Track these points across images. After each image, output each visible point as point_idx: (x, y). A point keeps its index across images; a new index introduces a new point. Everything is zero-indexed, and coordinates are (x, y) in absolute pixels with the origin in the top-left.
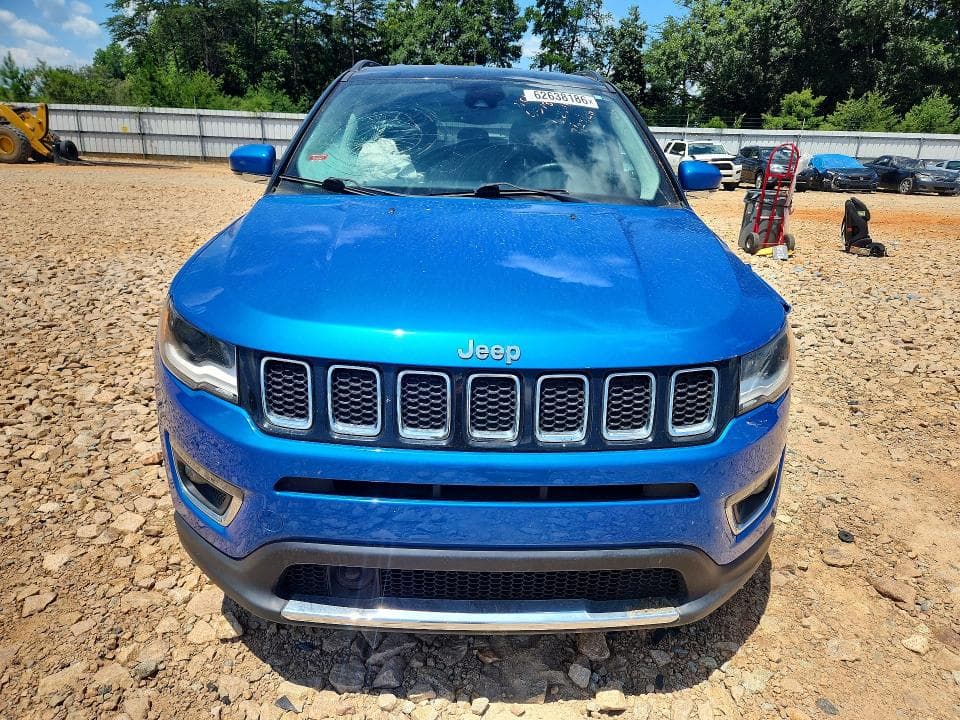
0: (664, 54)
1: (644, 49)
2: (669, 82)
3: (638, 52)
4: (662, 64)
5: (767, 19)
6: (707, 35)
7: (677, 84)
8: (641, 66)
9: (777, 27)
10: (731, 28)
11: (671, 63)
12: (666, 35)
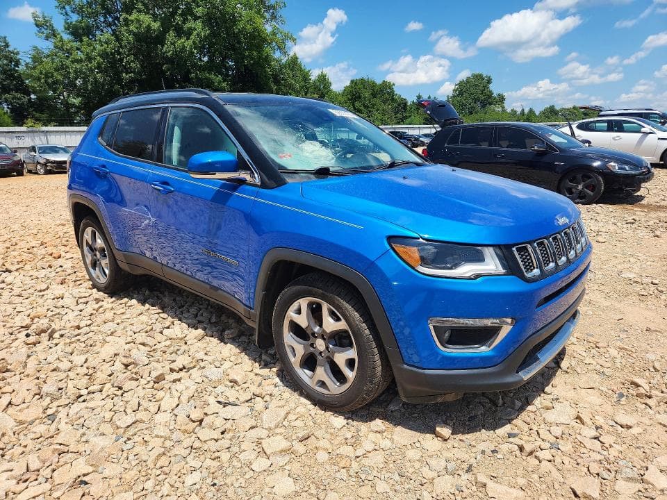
0: (41, 73)
1: (21, 68)
2: (51, 93)
3: (17, 71)
4: (43, 81)
5: (113, 54)
6: (73, 62)
7: (59, 95)
8: (23, 82)
9: (121, 60)
10: (89, 59)
11: (50, 80)
12: (35, 59)
